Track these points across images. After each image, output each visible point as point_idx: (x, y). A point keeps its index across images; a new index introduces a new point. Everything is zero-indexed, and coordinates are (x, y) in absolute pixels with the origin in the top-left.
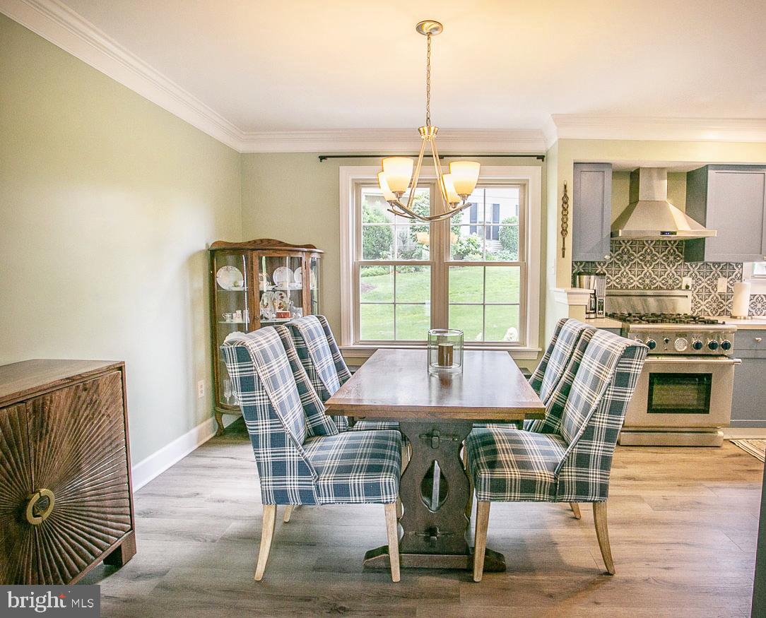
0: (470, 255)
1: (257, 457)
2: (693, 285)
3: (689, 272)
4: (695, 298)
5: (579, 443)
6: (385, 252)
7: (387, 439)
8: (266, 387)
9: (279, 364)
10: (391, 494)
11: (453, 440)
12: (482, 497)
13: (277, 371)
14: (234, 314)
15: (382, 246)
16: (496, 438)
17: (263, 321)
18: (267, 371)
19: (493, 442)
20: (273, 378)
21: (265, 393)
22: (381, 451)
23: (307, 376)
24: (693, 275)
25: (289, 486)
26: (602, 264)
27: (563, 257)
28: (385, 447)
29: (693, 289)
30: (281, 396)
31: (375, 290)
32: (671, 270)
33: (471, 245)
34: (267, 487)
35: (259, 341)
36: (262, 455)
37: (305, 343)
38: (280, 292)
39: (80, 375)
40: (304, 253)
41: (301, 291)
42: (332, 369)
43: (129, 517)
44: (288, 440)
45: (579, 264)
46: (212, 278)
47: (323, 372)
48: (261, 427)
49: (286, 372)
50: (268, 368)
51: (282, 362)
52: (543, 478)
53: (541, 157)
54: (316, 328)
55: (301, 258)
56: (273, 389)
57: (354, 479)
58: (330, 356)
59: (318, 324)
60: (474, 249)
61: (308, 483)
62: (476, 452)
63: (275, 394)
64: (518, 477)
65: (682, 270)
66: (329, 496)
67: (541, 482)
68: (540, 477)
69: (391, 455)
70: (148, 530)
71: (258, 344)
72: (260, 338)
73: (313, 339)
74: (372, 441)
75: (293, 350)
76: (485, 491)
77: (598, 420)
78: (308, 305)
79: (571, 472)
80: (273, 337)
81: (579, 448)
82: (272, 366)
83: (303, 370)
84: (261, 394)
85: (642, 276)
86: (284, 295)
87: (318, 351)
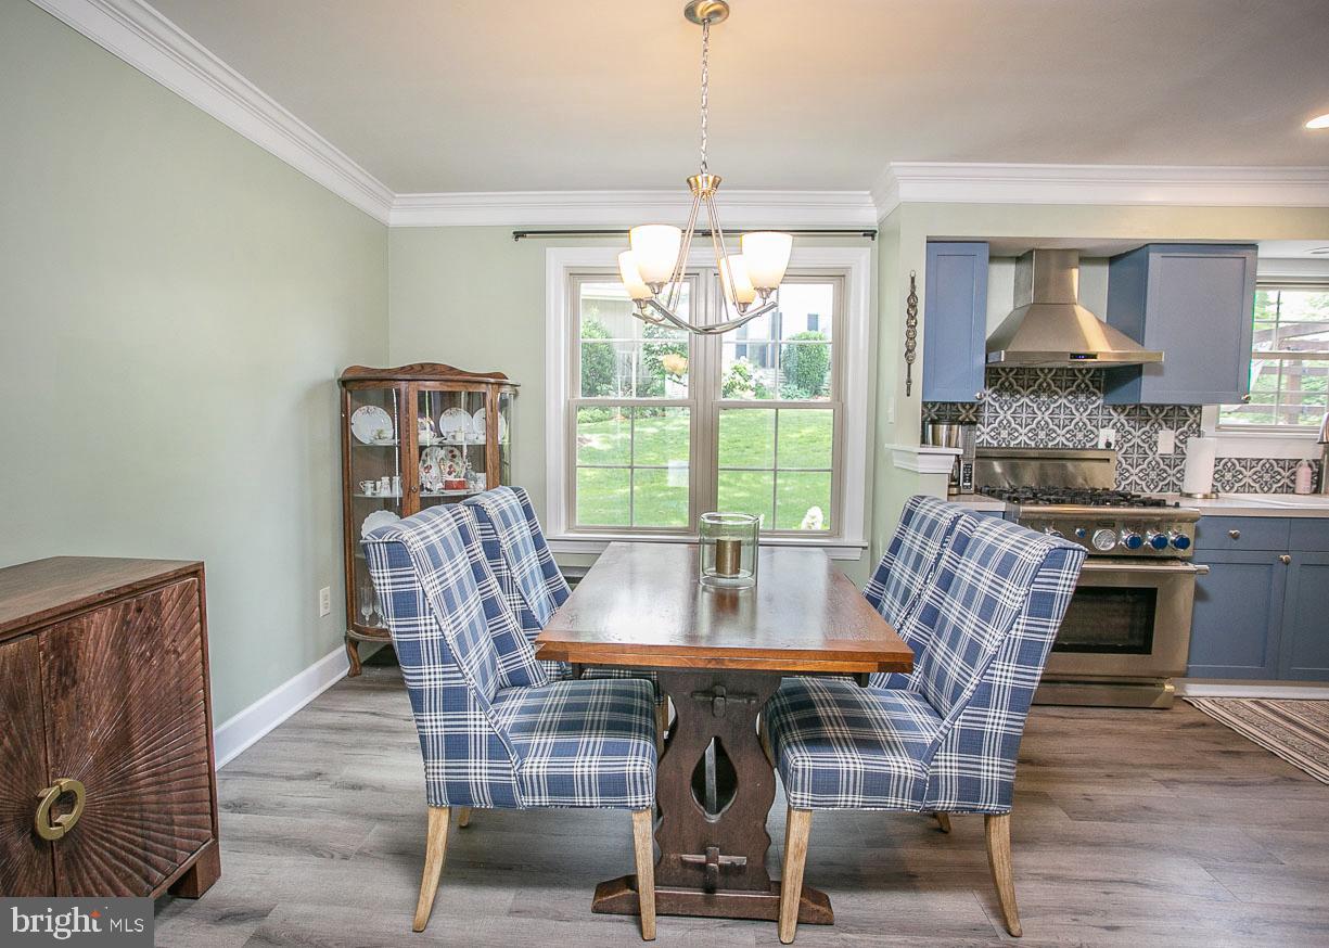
0: (737, 391)
1: (419, 727)
2: (1117, 442)
3: (1111, 420)
4: (1120, 462)
5: (965, 711)
6: (605, 387)
7: (631, 694)
8: (436, 610)
9: (456, 569)
10: (643, 793)
11: (749, 702)
12: (799, 801)
13: (452, 582)
14: (378, 483)
15: (600, 376)
16: (814, 697)
17: (425, 494)
18: (437, 582)
19: (810, 705)
20: (447, 593)
21: (434, 621)
22: (622, 717)
23: (499, 587)
24: (1119, 425)
25: (473, 777)
26: (968, 407)
27: (908, 395)
28: (630, 710)
29: (1117, 448)
30: (460, 623)
31: (589, 444)
32: (1081, 417)
33: (737, 375)
34: (436, 776)
35: (425, 531)
36: (429, 724)
37: (496, 533)
38: (450, 448)
39: (129, 586)
40: (490, 386)
41: (485, 446)
42: (536, 575)
43: (209, 817)
44: (472, 699)
45: (930, 406)
46: (345, 424)
47: (524, 581)
48: (427, 677)
49: (466, 582)
50: (438, 577)
51: (460, 567)
52: (903, 770)
53: (871, 234)
54: (512, 508)
55: (484, 394)
56: (447, 611)
57: (583, 767)
58: (533, 553)
59: (515, 501)
60: (742, 382)
61: (505, 772)
62: (784, 721)
63: (450, 621)
64: (860, 767)
65: (1100, 417)
66: (540, 795)
67: (900, 776)
68: (896, 769)
69: (640, 725)
70: (239, 834)
71: (422, 536)
72: (425, 526)
73: (508, 525)
74: (608, 699)
75: (477, 544)
76: (803, 791)
77: (999, 673)
78: (494, 468)
79: (951, 761)
80: (445, 524)
81: (963, 721)
82: (445, 573)
83: (492, 579)
84: (428, 621)
85: (1034, 426)
86: (457, 452)
87: (515, 546)
